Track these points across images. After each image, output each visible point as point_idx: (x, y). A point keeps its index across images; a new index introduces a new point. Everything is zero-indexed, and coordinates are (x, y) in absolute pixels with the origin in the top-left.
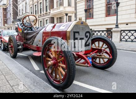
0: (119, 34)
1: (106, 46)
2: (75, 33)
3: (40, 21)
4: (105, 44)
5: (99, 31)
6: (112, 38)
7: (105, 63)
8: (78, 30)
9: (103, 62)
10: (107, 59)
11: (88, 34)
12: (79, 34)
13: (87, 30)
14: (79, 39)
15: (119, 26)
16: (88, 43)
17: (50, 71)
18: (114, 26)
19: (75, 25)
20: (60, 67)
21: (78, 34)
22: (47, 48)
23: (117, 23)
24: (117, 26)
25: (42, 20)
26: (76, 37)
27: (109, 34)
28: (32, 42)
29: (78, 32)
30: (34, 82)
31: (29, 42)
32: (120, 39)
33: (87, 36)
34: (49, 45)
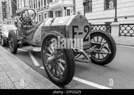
0: (118, 28)
1: (105, 41)
2: (74, 27)
3: (39, 15)
4: (104, 39)
5: (98, 25)
6: (111, 32)
7: (104, 58)
8: (76, 25)
9: (102, 58)
10: (107, 55)
11: (87, 29)
12: (78, 29)
13: (86, 24)
14: (78, 33)
15: (118, 20)
16: (87, 38)
17: (50, 67)
18: (113, 20)
19: (74, 19)
20: (59, 63)
22: (46, 43)
23: (116, 16)
24: (116, 20)
25: (41, 14)
26: (75, 32)
27: (108, 28)
28: (32, 37)
29: (77, 27)
30: (35, 79)
31: (29, 37)
32: (119, 34)
33: (86, 30)
34: (48, 40)
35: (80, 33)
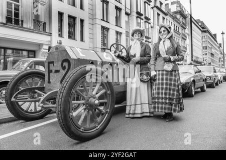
2: (49, 63)
8: (52, 60)
11: (66, 64)
14: (53, 71)
21: (52, 64)
26: (50, 69)
29: (52, 62)
33: (65, 66)
35: (57, 71)
